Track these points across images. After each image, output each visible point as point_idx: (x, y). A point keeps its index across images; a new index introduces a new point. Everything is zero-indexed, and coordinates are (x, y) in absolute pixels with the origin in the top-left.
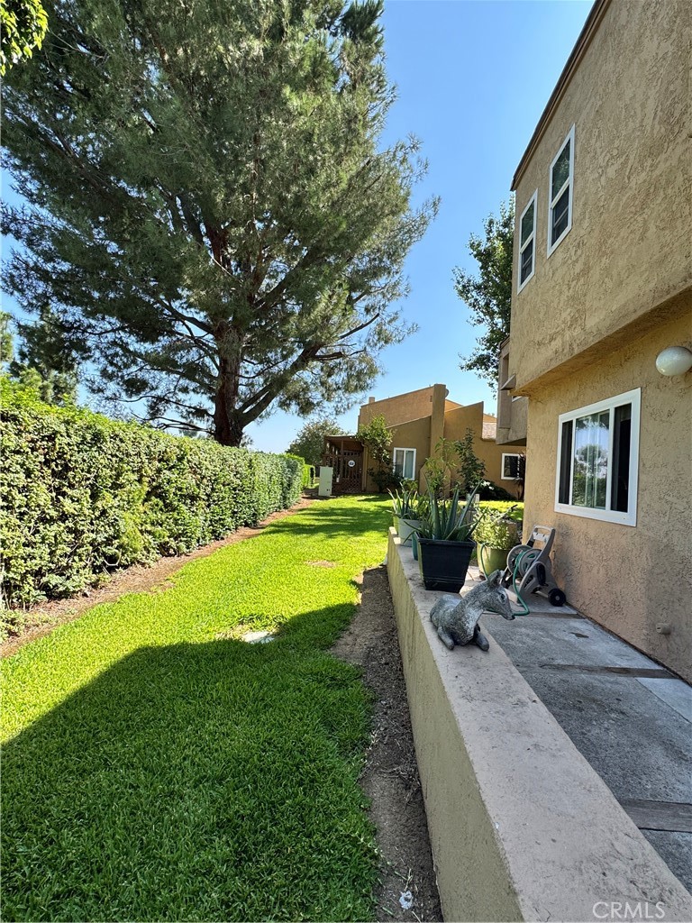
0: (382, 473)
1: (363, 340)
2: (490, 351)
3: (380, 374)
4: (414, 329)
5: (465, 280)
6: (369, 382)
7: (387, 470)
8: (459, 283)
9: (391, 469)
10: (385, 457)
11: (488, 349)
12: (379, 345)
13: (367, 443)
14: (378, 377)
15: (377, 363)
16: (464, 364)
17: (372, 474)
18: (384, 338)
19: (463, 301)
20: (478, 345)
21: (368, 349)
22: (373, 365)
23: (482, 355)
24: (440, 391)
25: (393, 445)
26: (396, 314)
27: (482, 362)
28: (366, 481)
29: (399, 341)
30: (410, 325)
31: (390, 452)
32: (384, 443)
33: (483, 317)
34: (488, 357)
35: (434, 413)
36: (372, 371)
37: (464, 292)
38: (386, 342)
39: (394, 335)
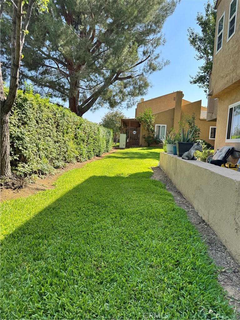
0: (149, 137)
1: (142, 69)
2: (206, 74)
3: (149, 87)
4: (167, 63)
5: (194, 35)
6: (145, 91)
7: (152, 136)
8: (191, 36)
9: (154, 135)
10: (151, 129)
11: (205, 72)
12: (149, 72)
13: (142, 122)
14: (149, 88)
15: (148, 81)
16: (192, 80)
17: (144, 138)
18: (152, 68)
19: (192, 47)
20: (199, 71)
21: (144, 74)
22: (147, 82)
23: (201, 76)
24: (180, 94)
25: (155, 123)
26: (158, 55)
27: (201, 79)
28: (141, 141)
29: (160, 69)
30: (165, 61)
31: (154, 126)
32: (150, 122)
33: (203, 55)
34: (205, 77)
35: (176, 106)
36: (146, 85)
37: (193, 42)
38: (154, 70)
39: (157, 66)
